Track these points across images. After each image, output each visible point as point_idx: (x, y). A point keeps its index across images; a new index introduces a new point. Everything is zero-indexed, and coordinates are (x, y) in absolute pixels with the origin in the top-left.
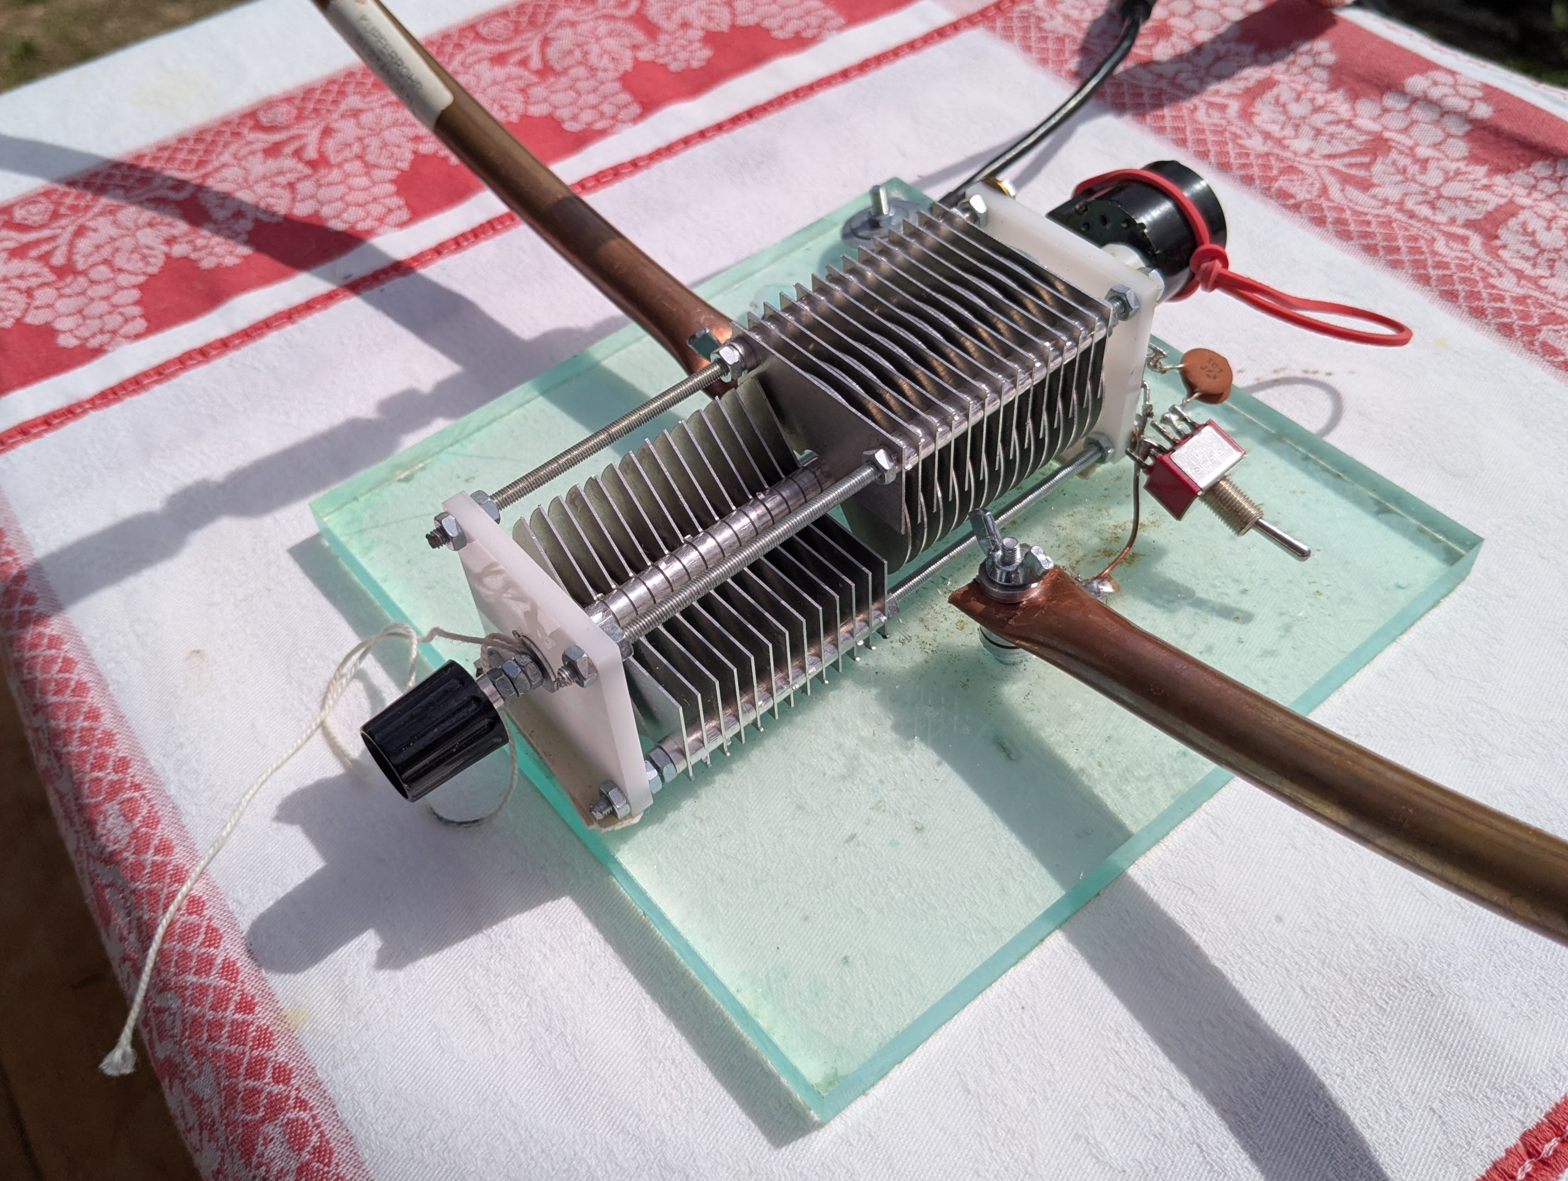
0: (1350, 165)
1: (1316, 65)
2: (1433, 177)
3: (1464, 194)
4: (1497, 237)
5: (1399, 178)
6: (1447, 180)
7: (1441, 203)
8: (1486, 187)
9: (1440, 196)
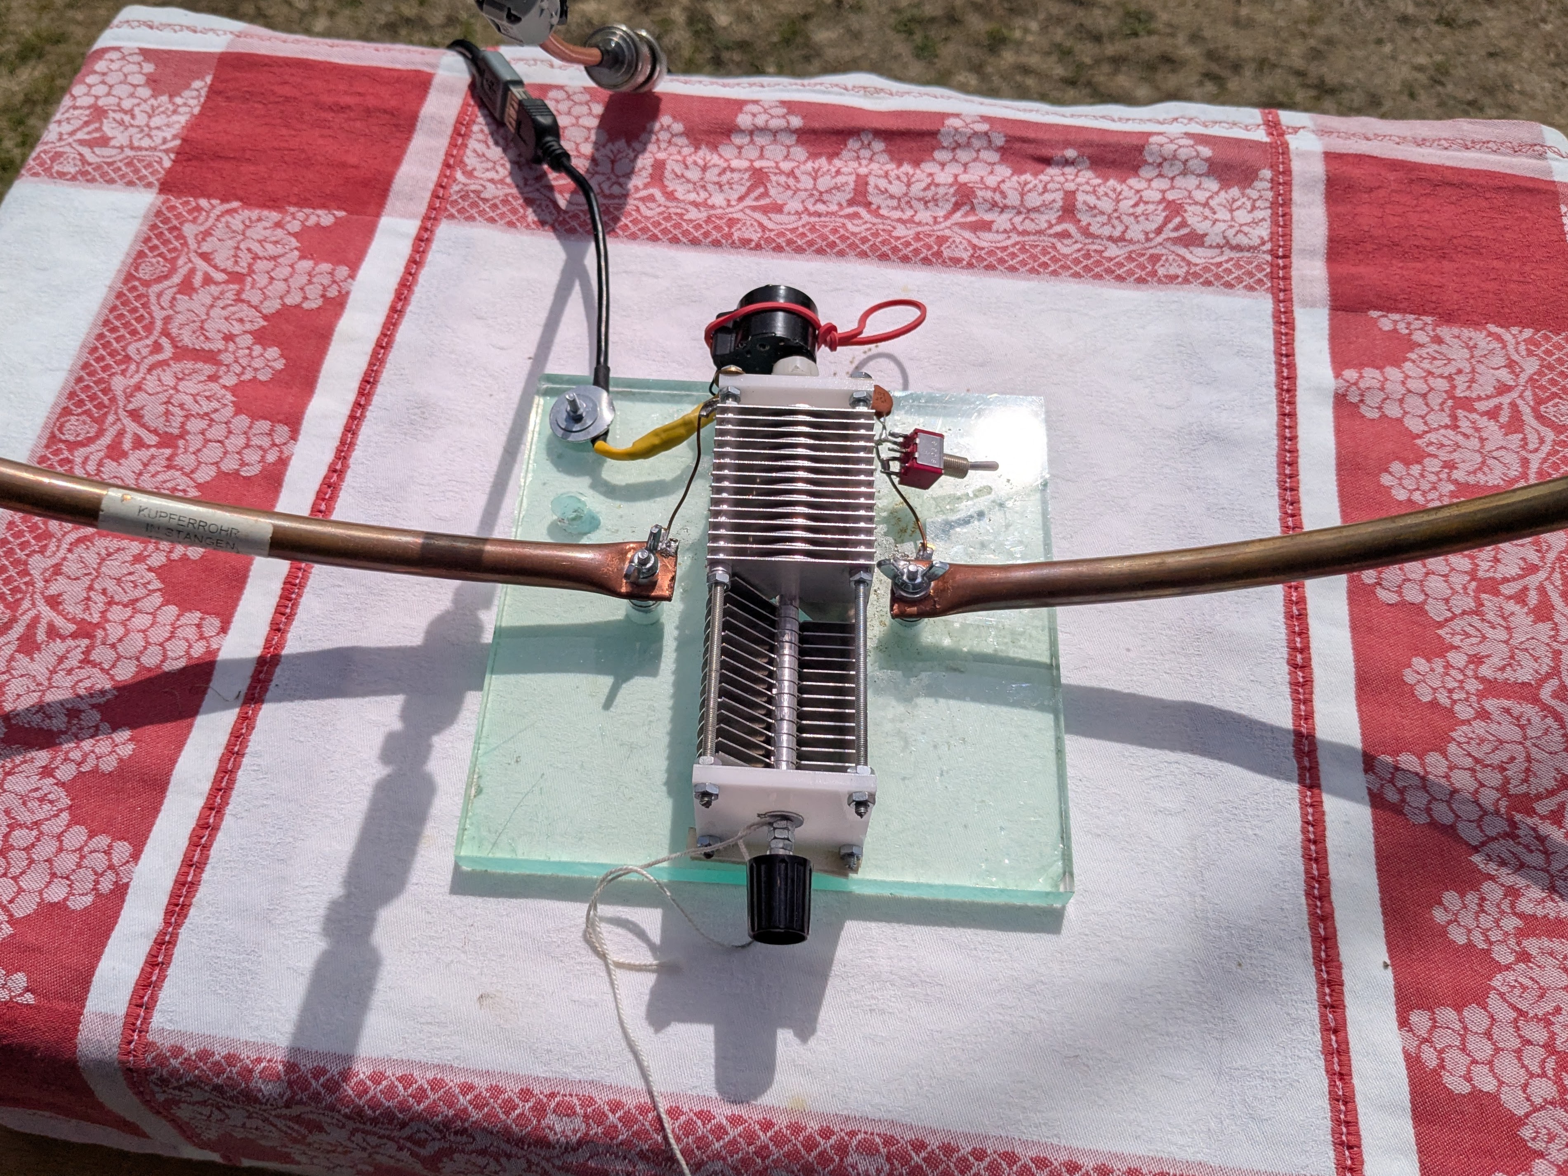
0: (757, 199)
1: (673, 135)
2: (806, 182)
3: (832, 184)
4: (870, 203)
5: (790, 193)
6: (815, 179)
7: (825, 197)
8: (838, 172)
9: (821, 193)
